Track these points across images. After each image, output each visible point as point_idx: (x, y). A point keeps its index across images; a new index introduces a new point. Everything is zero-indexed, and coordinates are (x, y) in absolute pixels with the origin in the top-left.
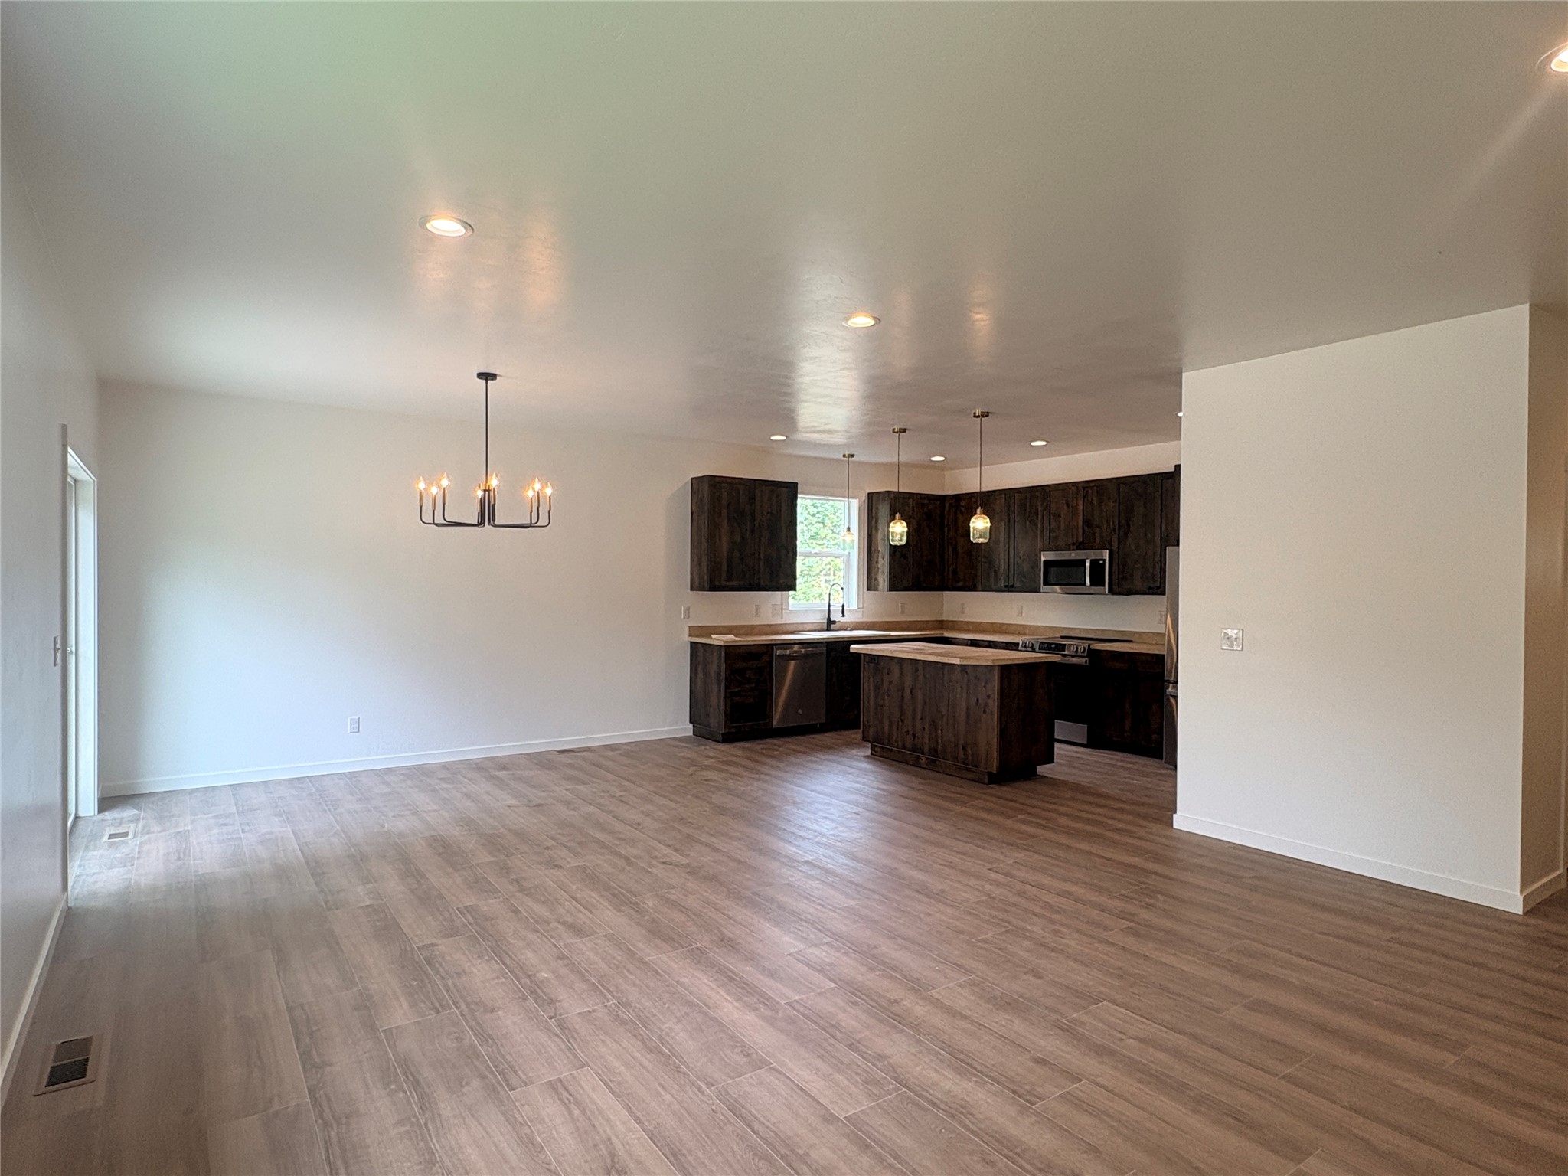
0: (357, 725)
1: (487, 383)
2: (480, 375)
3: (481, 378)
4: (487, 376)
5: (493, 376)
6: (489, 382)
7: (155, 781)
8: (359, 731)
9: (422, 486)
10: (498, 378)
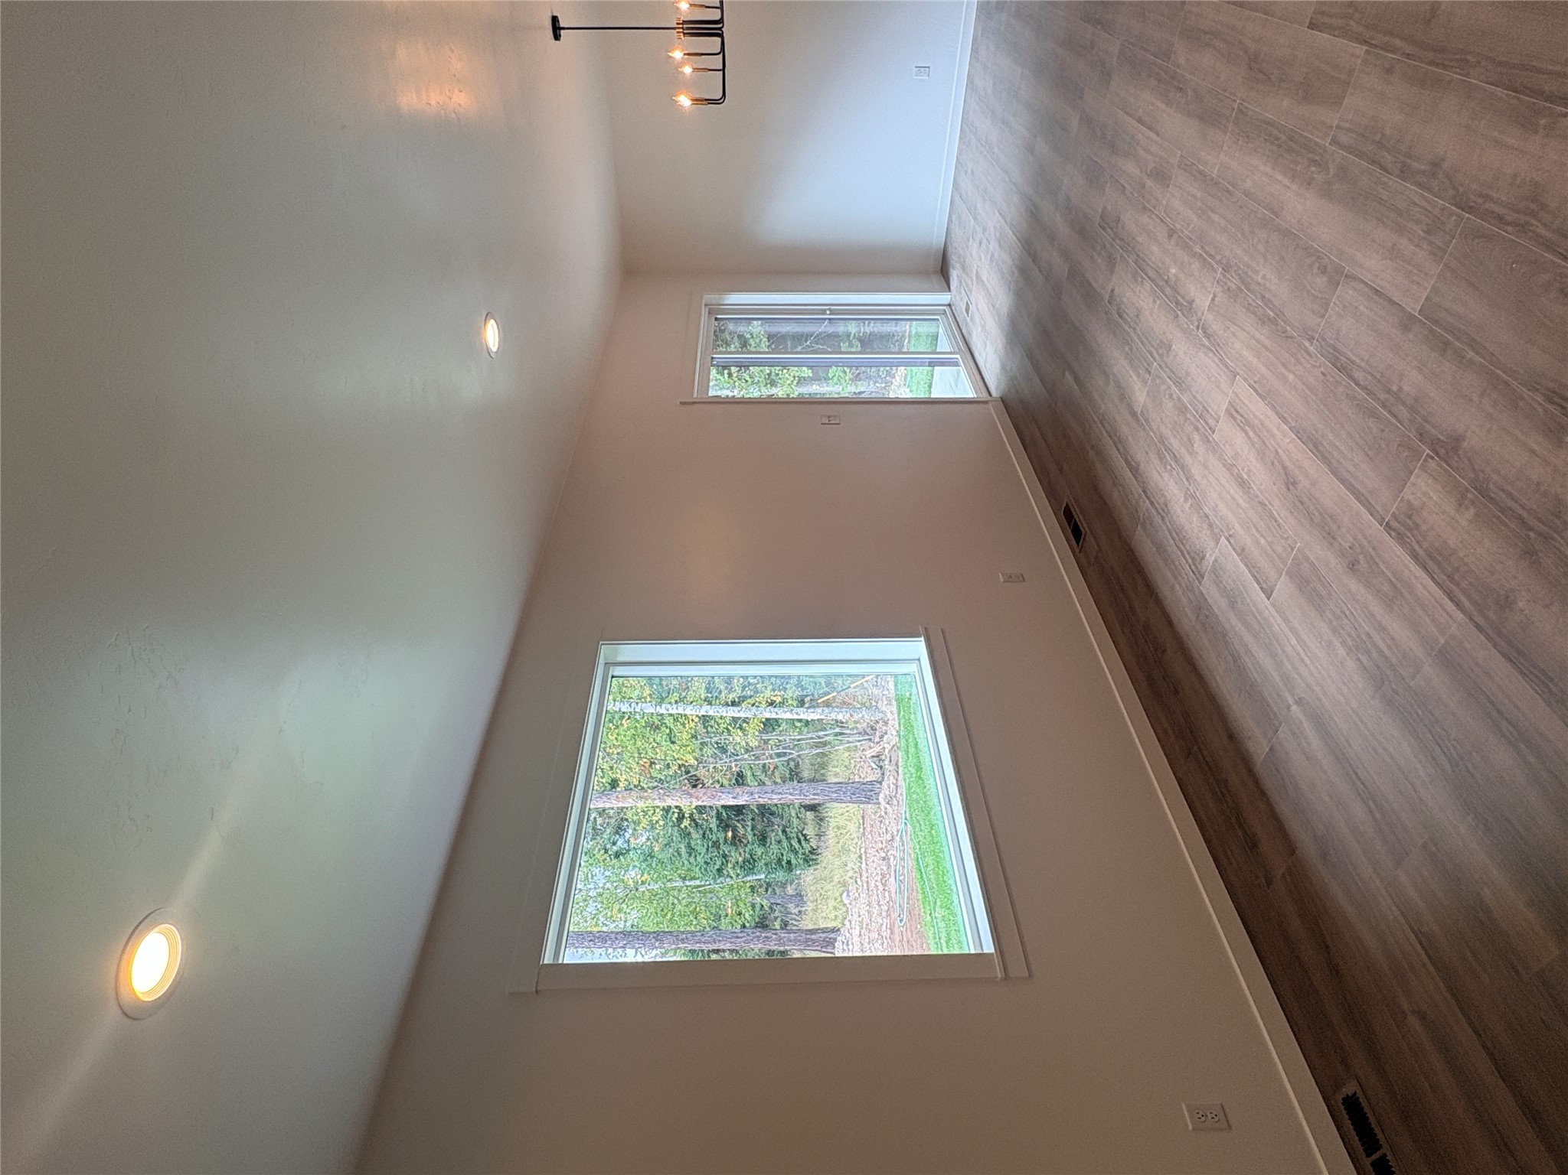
0: (922, 69)
1: (564, 28)
2: (557, 37)
3: (560, 36)
4: (556, 29)
5: (555, 19)
6: (561, 26)
7: (938, 241)
8: (929, 67)
9: (685, 101)
10: (555, 14)
